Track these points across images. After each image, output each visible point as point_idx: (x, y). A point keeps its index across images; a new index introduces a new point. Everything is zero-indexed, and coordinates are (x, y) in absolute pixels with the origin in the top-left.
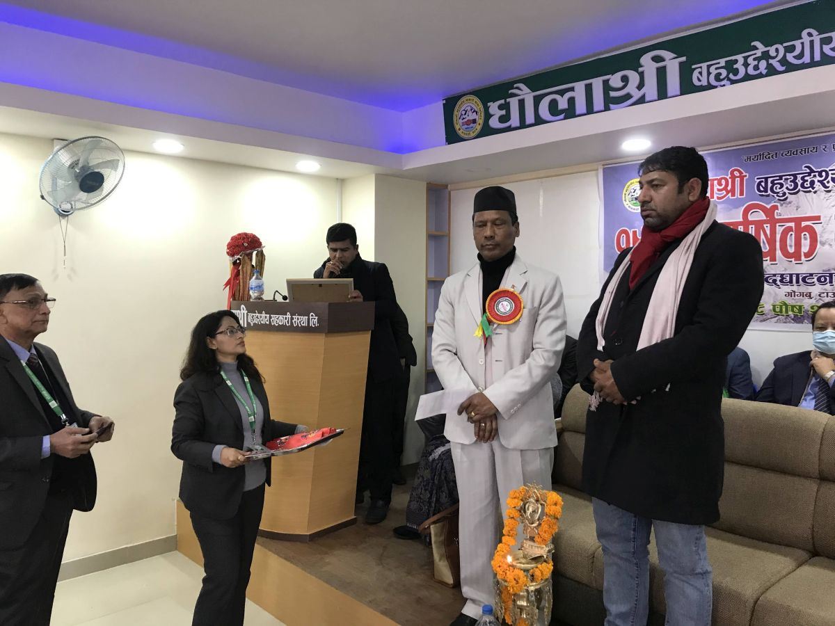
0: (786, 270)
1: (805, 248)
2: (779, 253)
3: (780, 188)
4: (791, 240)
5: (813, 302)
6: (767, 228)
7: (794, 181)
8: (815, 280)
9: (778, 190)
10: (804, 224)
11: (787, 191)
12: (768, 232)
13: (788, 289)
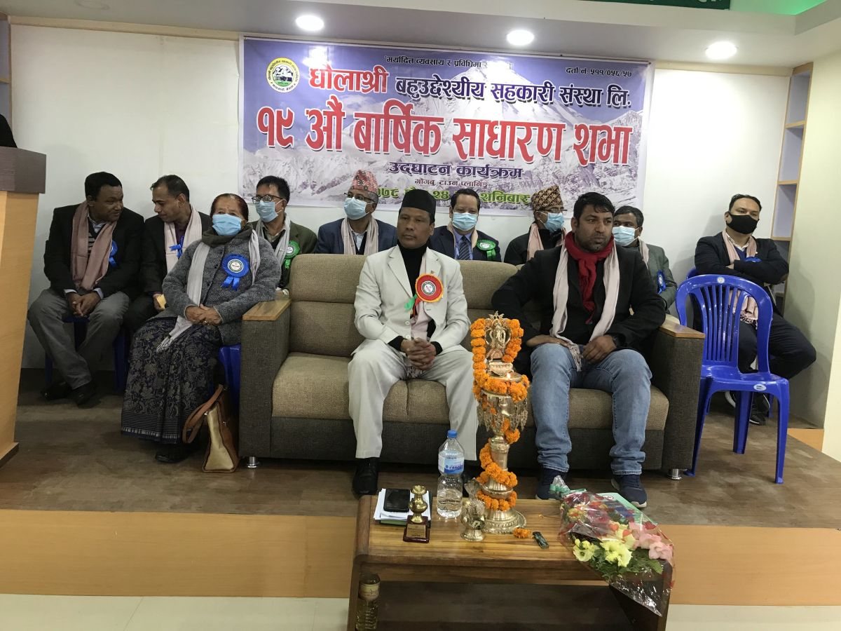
0: (416, 161)
1: (432, 144)
2: (412, 146)
3: (415, 90)
4: (422, 135)
5: (435, 188)
6: (404, 122)
7: (425, 86)
8: (437, 170)
9: (413, 92)
10: (432, 123)
11: (420, 94)
12: (404, 127)
13: (417, 176)
